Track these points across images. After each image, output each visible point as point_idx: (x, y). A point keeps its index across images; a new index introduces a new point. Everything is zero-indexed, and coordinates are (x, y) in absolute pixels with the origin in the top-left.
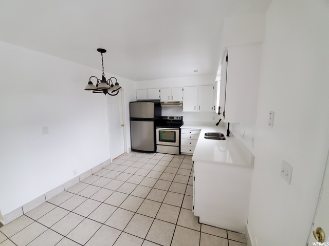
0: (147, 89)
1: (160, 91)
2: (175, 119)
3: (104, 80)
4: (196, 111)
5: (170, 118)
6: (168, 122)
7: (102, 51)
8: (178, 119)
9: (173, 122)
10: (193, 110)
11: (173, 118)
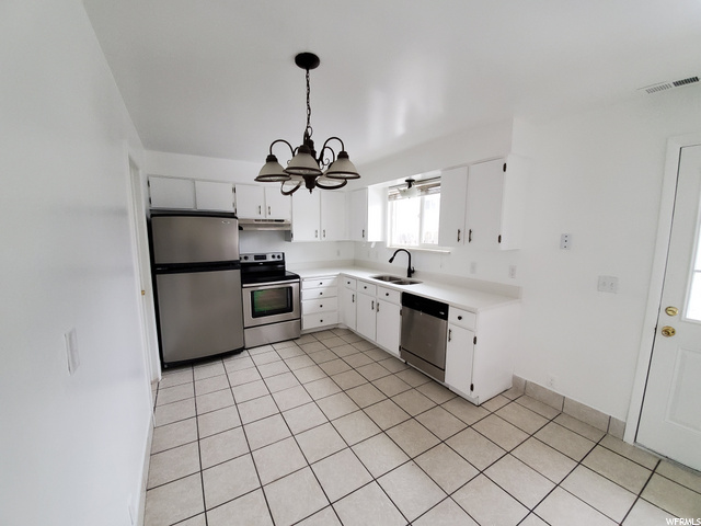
0: (193, 181)
1: (234, 190)
2: (270, 259)
3: (307, 147)
4: (318, 239)
5: (257, 257)
6: (252, 269)
7: (307, 61)
8: (276, 259)
9: (264, 268)
10: (312, 238)
11: (264, 257)
